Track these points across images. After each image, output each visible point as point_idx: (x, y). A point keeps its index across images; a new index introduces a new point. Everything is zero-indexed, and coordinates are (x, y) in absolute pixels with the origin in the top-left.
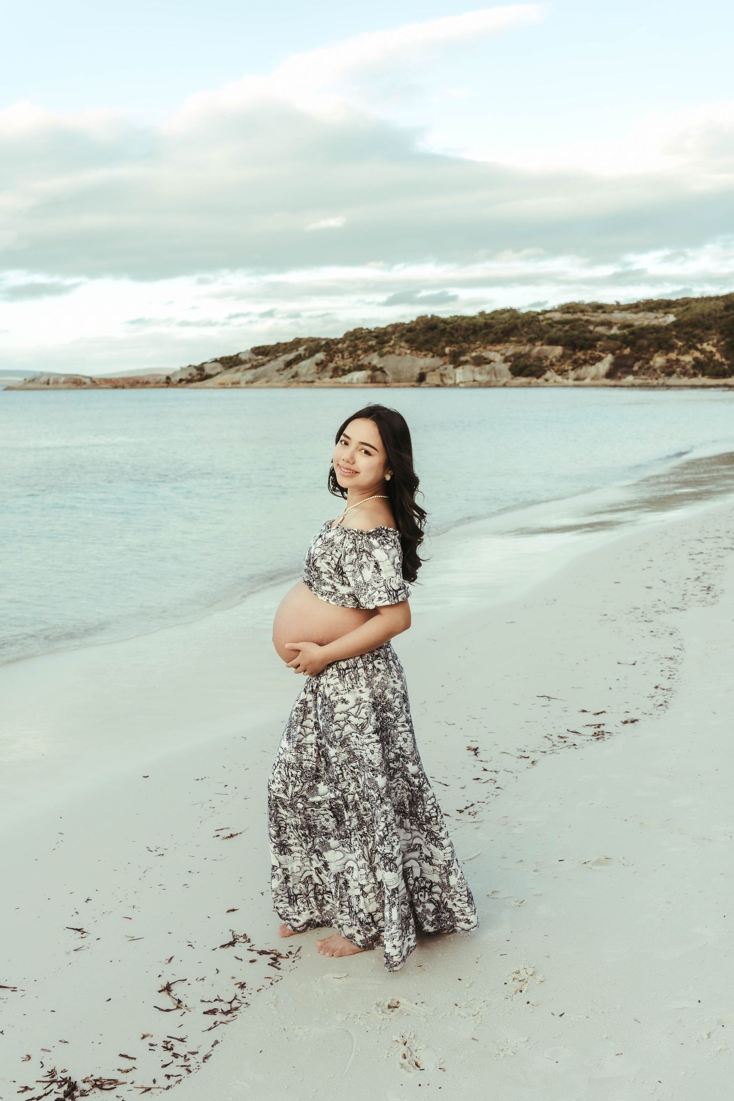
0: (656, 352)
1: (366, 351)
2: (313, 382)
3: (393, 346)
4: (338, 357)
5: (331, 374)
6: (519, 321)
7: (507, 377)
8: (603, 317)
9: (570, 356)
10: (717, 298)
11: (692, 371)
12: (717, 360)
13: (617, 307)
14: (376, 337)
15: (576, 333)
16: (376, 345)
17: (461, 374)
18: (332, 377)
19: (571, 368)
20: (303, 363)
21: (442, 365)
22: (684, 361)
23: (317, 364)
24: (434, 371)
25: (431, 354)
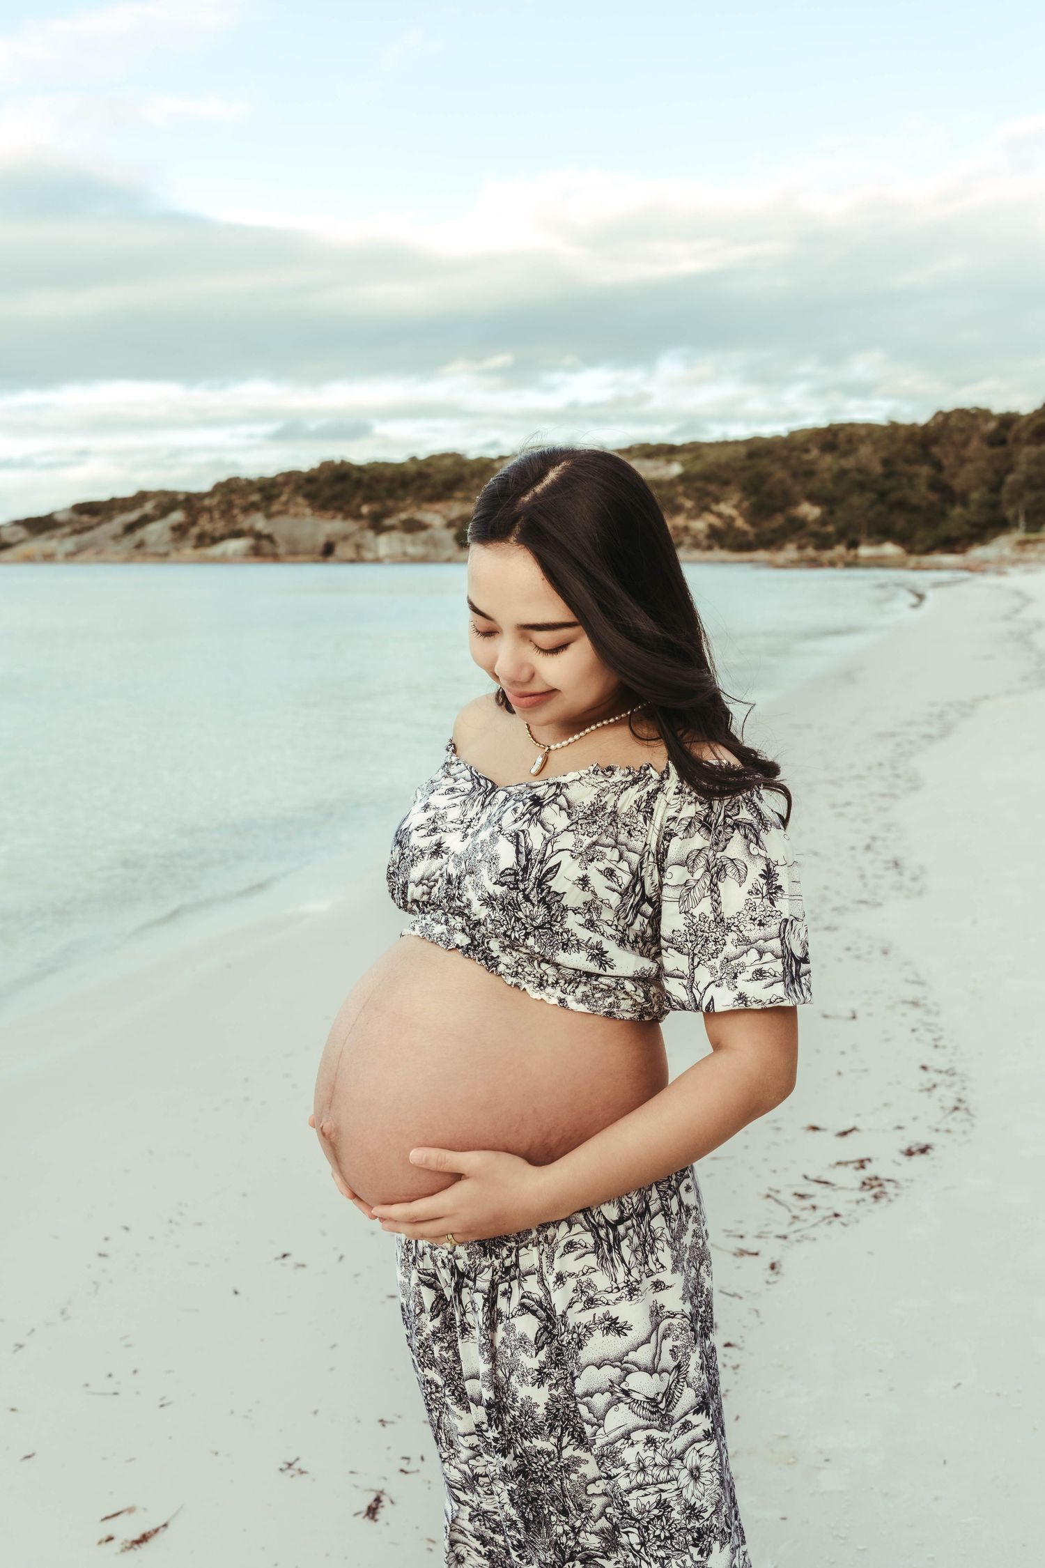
1: (246, 510)
2: (167, 554)
3: (286, 503)
4: (204, 518)
5: (194, 542)
6: (466, 470)
7: (451, 549)
10: (736, 443)
11: (706, 543)
12: (739, 528)
14: (261, 490)
16: (260, 502)
17: (384, 544)
18: (196, 547)
20: (152, 526)
21: (357, 532)
22: (695, 528)
23: (173, 528)
24: (346, 539)
25: (341, 515)
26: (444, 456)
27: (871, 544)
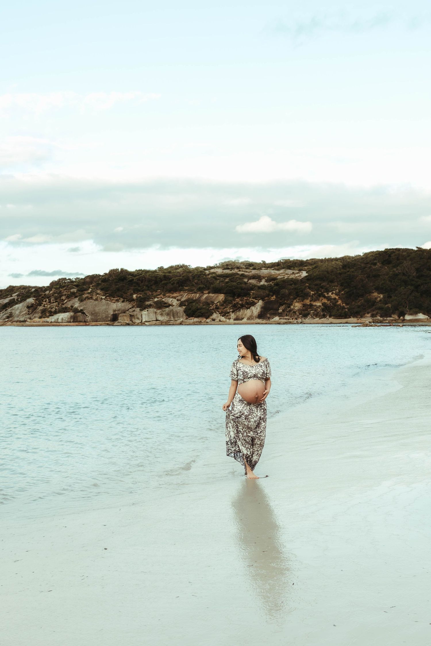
0: (295, 299)
1: (69, 297)
2: (25, 321)
3: (91, 293)
4: (46, 301)
5: (40, 315)
6: (191, 274)
7: (182, 317)
8: (254, 272)
9: (231, 303)
10: (336, 259)
11: (322, 313)
12: (340, 305)
13: (264, 265)
14: (77, 286)
15: (235, 284)
16: (76, 293)
17: (145, 315)
18: (40, 318)
19: (232, 310)
20: (17, 306)
21: (130, 308)
22: (315, 305)
23: (28, 307)
24: (124, 313)
25: (122, 300)
26: (178, 267)
27: (411, 314)
